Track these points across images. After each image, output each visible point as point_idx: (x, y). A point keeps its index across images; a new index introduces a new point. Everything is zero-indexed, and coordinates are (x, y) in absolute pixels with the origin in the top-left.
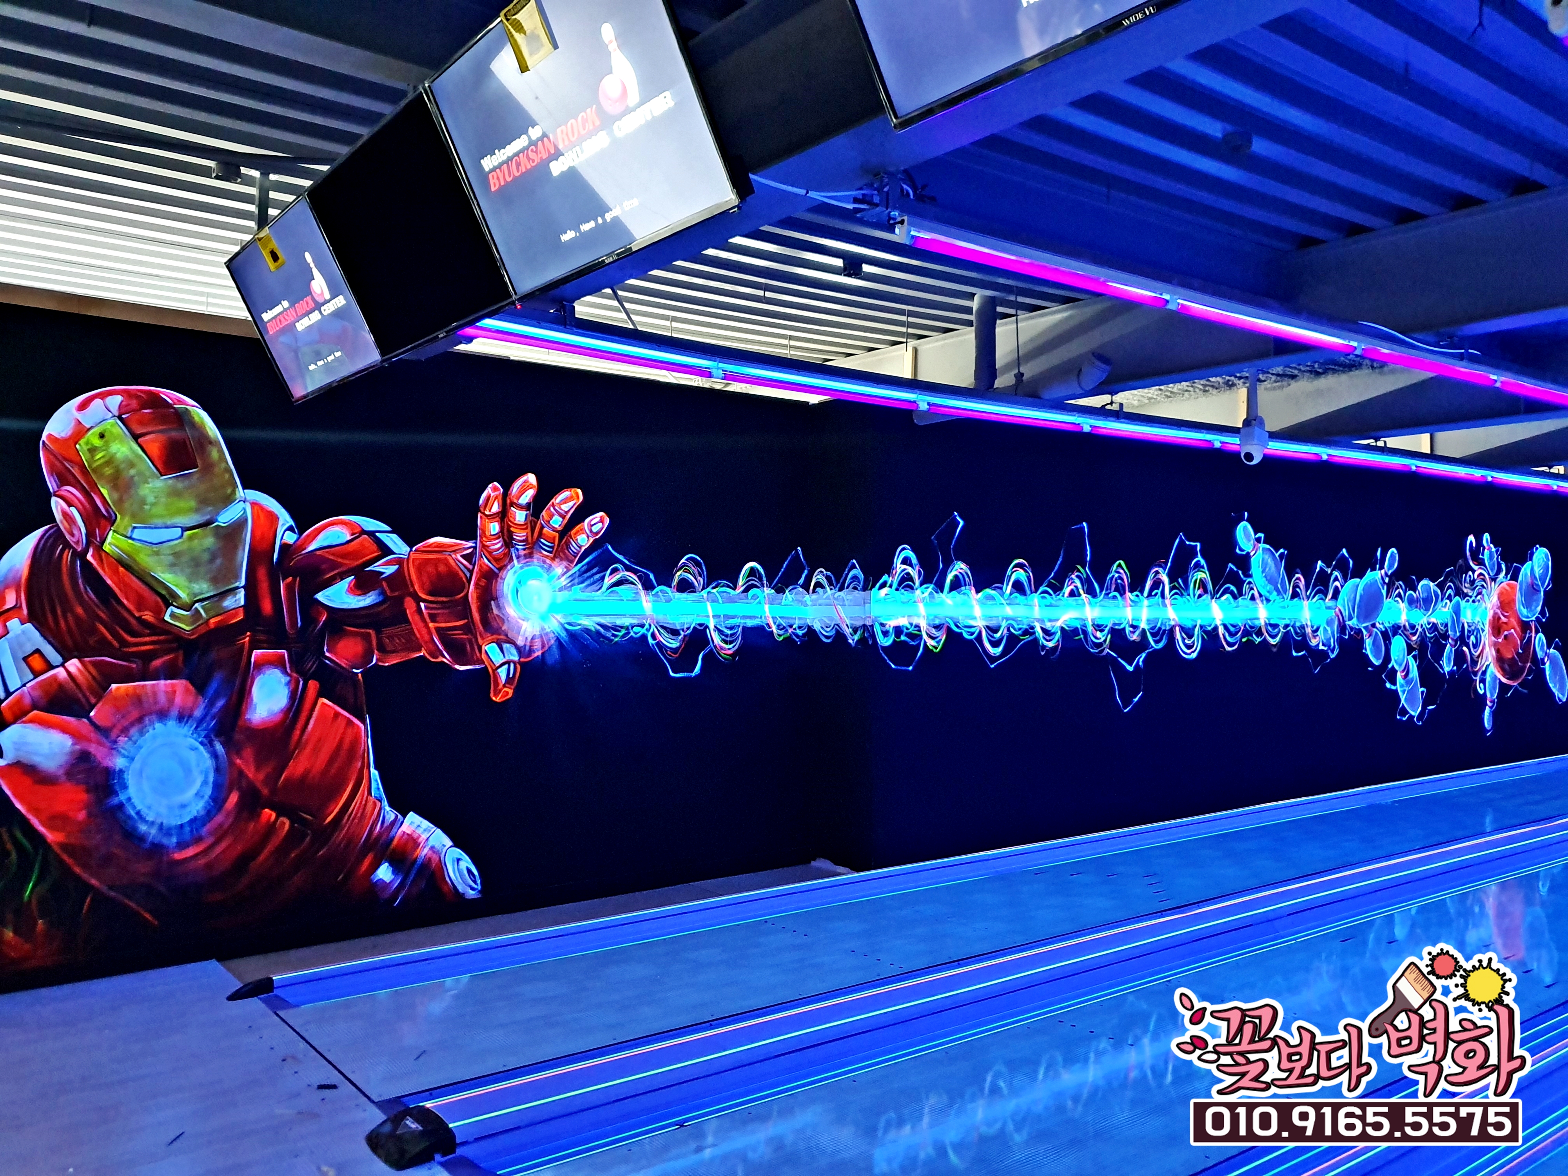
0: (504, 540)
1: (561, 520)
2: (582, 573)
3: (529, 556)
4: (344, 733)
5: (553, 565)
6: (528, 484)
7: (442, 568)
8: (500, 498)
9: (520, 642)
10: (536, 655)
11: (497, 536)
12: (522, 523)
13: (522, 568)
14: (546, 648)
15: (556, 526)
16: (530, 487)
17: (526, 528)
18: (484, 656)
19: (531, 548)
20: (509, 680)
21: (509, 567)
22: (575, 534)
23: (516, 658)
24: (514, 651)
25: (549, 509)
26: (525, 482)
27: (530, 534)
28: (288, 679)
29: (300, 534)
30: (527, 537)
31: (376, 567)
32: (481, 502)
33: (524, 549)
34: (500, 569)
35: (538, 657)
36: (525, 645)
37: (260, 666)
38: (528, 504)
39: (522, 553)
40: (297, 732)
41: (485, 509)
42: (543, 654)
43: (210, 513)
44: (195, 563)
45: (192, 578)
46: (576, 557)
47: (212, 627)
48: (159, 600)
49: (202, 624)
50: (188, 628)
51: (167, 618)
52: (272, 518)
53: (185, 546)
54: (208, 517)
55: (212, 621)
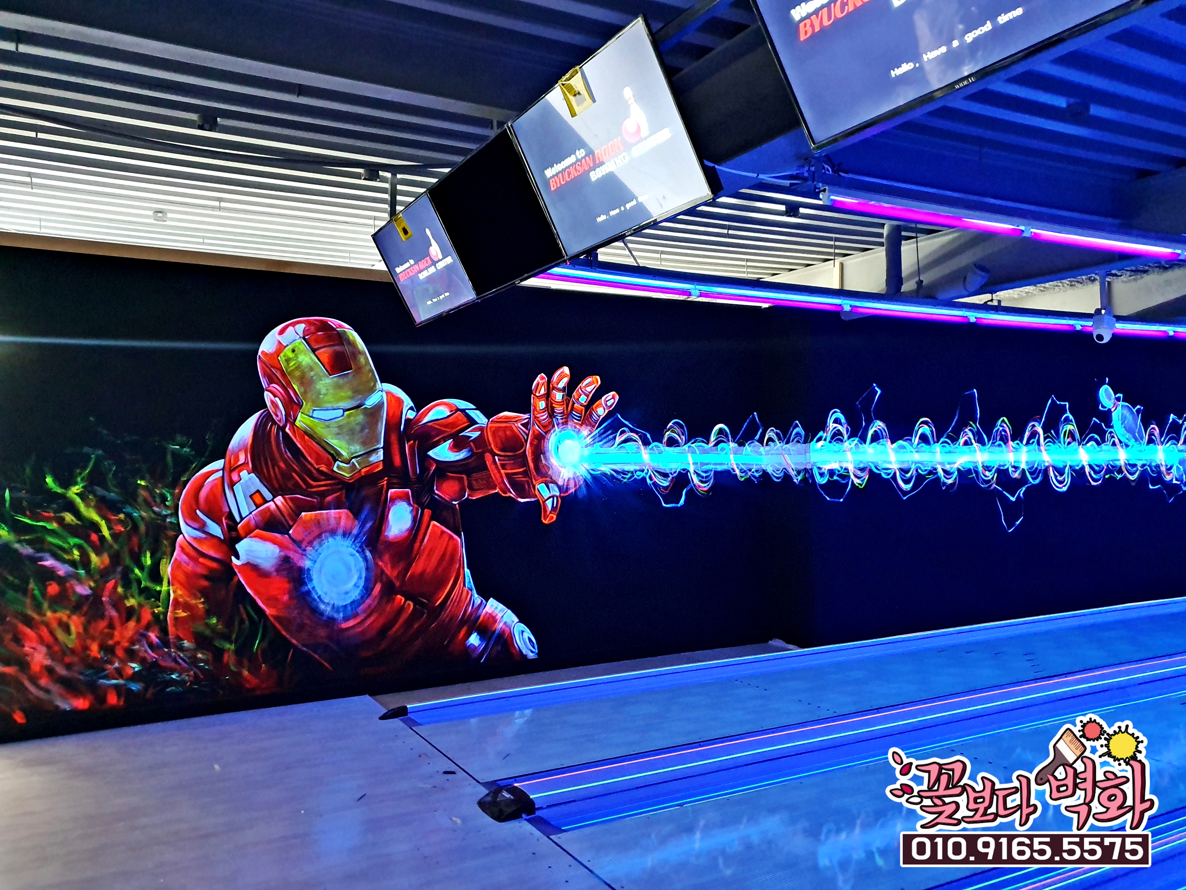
0: (549, 413)
1: (586, 398)
2: (600, 435)
3: (565, 423)
4: (447, 544)
5: (581, 429)
6: (564, 373)
7: (509, 432)
8: (546, 384)
9: (560, 482)
11: (544, 411)
12: (560, 401)
13: (560, 431)
14: (578, 487)
15: (583, 402)
16: (565, 375)
17: (563, 405)
18: (537, 492)
19: (567, 418)
20: (553, 509)
21: (552, 431)
22: (596, 407)
23: (558, 494)
24: (556, 489)
25: (578, 391)
26: (562, 372)
27: (565, 409)
28: (411, 508)
29: (418, 411)
30: (564, 411)
31: (467, 433)
32: (533, 387)
33: (562, 419)
34: (547, 433)
35: (572, 492)
36: (564, 485)
37: (394, 500)
38: (564, 388)
39: (560, 421)
40: (417, 544)
41: (536, 393)
43: (360, 399)
44: (352, 432)
45: (350, 442)
46: (596, 423)
47: (363, 474)
48: (330, 457)
49: (357, 472)
50: (348, 475)
51: (335, 469)
52: (400, 402)
53: (345, 422)
54: (359, 402)
55: (363, 470)
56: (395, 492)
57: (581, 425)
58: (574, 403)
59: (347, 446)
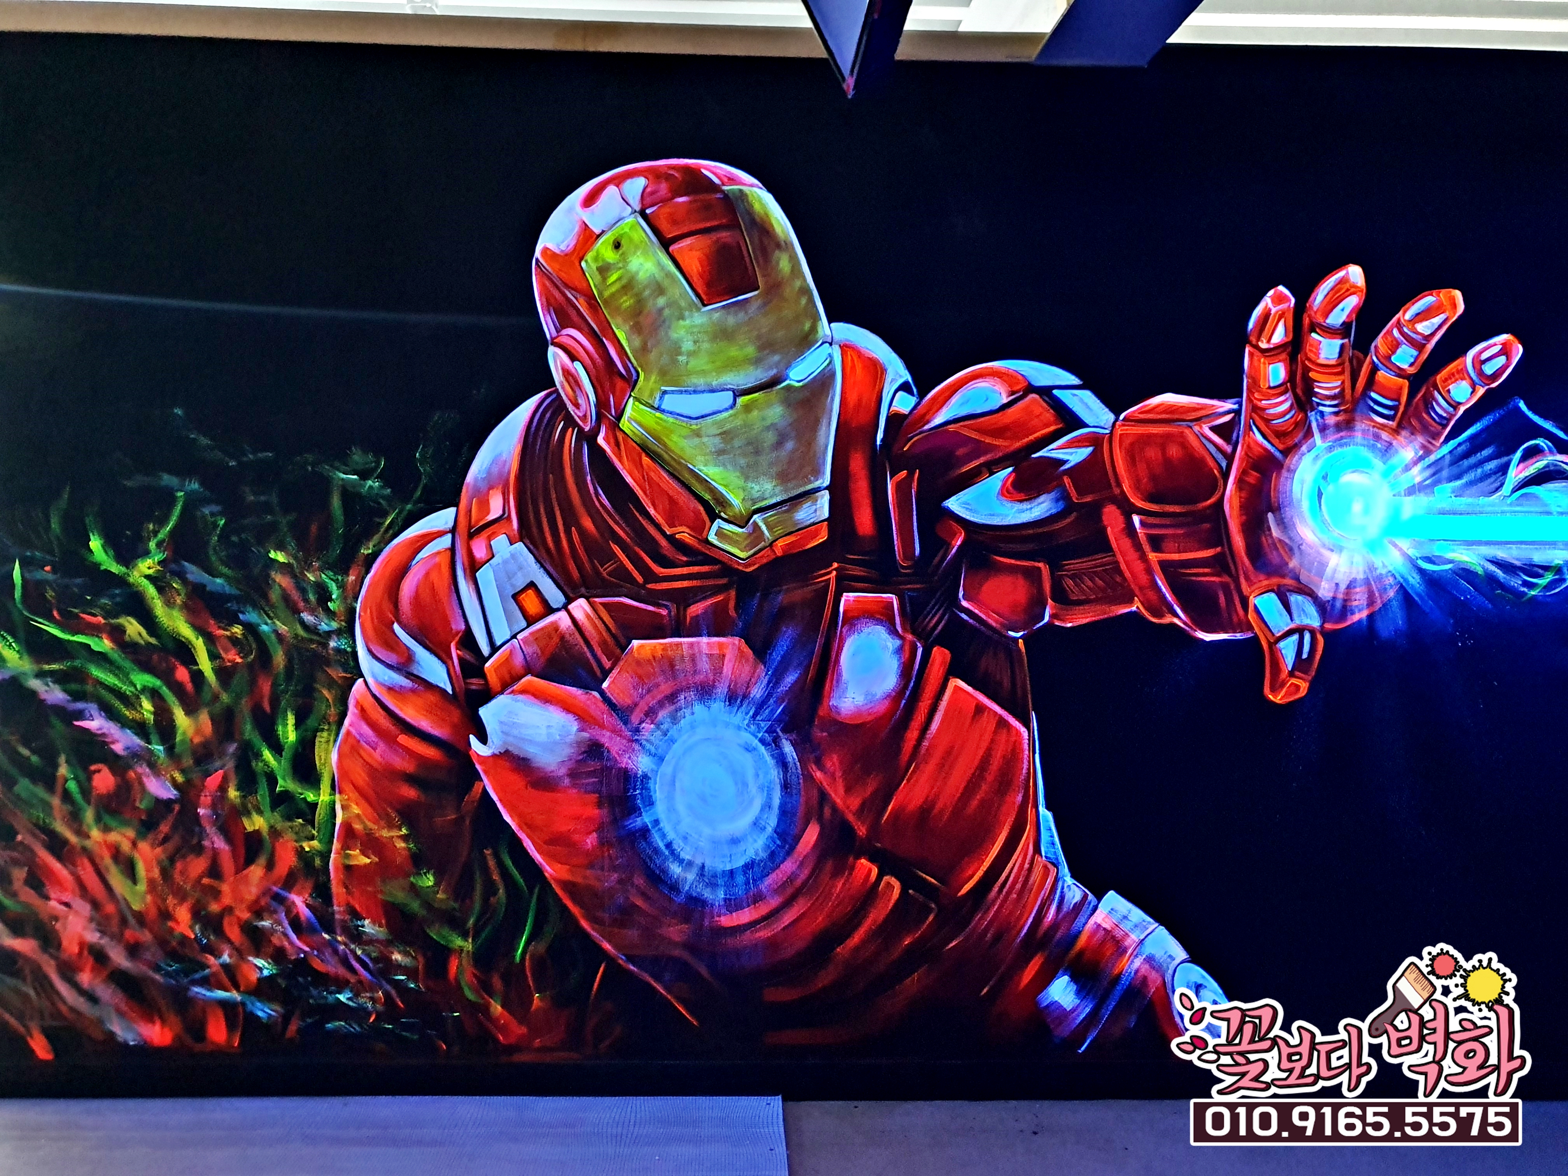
0: (1296, 396)
1: (1415, 353)
2: (1457, 458)
3: (1346, 425)
4: (992, 741)
5: (1395, 443)
6: (1347, 286)
7: (1174, 451)
8: (1290, 316)
9: (1325, 591)
10: (1356, 617)
11: (1281, 390)
12: (1333, 362)
13: (1330, 449)
14: (1378, 605)
15: (1405, 366)
16: (1351, 290)
17: (1341, 373)
18: (1251, 616)
19: (1351, 412)
20: (1300, 664)
21: (1304, 448)
22: (1446, 380)
23: (1315, 621)
24: (1312, 610)
25: (1390, 332)
26: (1342, 281)
27: (1348, 384)
28: (898, 642)
29: (922, 395)
30: (1343, 390)
31: (1050, 452)
32: (1251, 325)
33: (1336, 414)
34: (1287, 452)
35: (1360, 621)
36: (1334, 598)
37: (853, 620)
38: (1346, 325)
39: (1331, 420)
40: (912, 735)
41: (1258, 339)
42: (1370, 617)
43: (777, 365)
44: (755, 448)
45: (748, 473)
46: (1445, 426)
47: (779, 553)
48: (701, 509)
49: (765, 548)
50: (743, 555)
51: (712, 538)
52: (876, 370)
53: (738, 422)
54: (773, 372)
55: (780, 543)
56: (857, 601)
57: (1396, 431)
58: (1374, 369)
59: (741, 482)
